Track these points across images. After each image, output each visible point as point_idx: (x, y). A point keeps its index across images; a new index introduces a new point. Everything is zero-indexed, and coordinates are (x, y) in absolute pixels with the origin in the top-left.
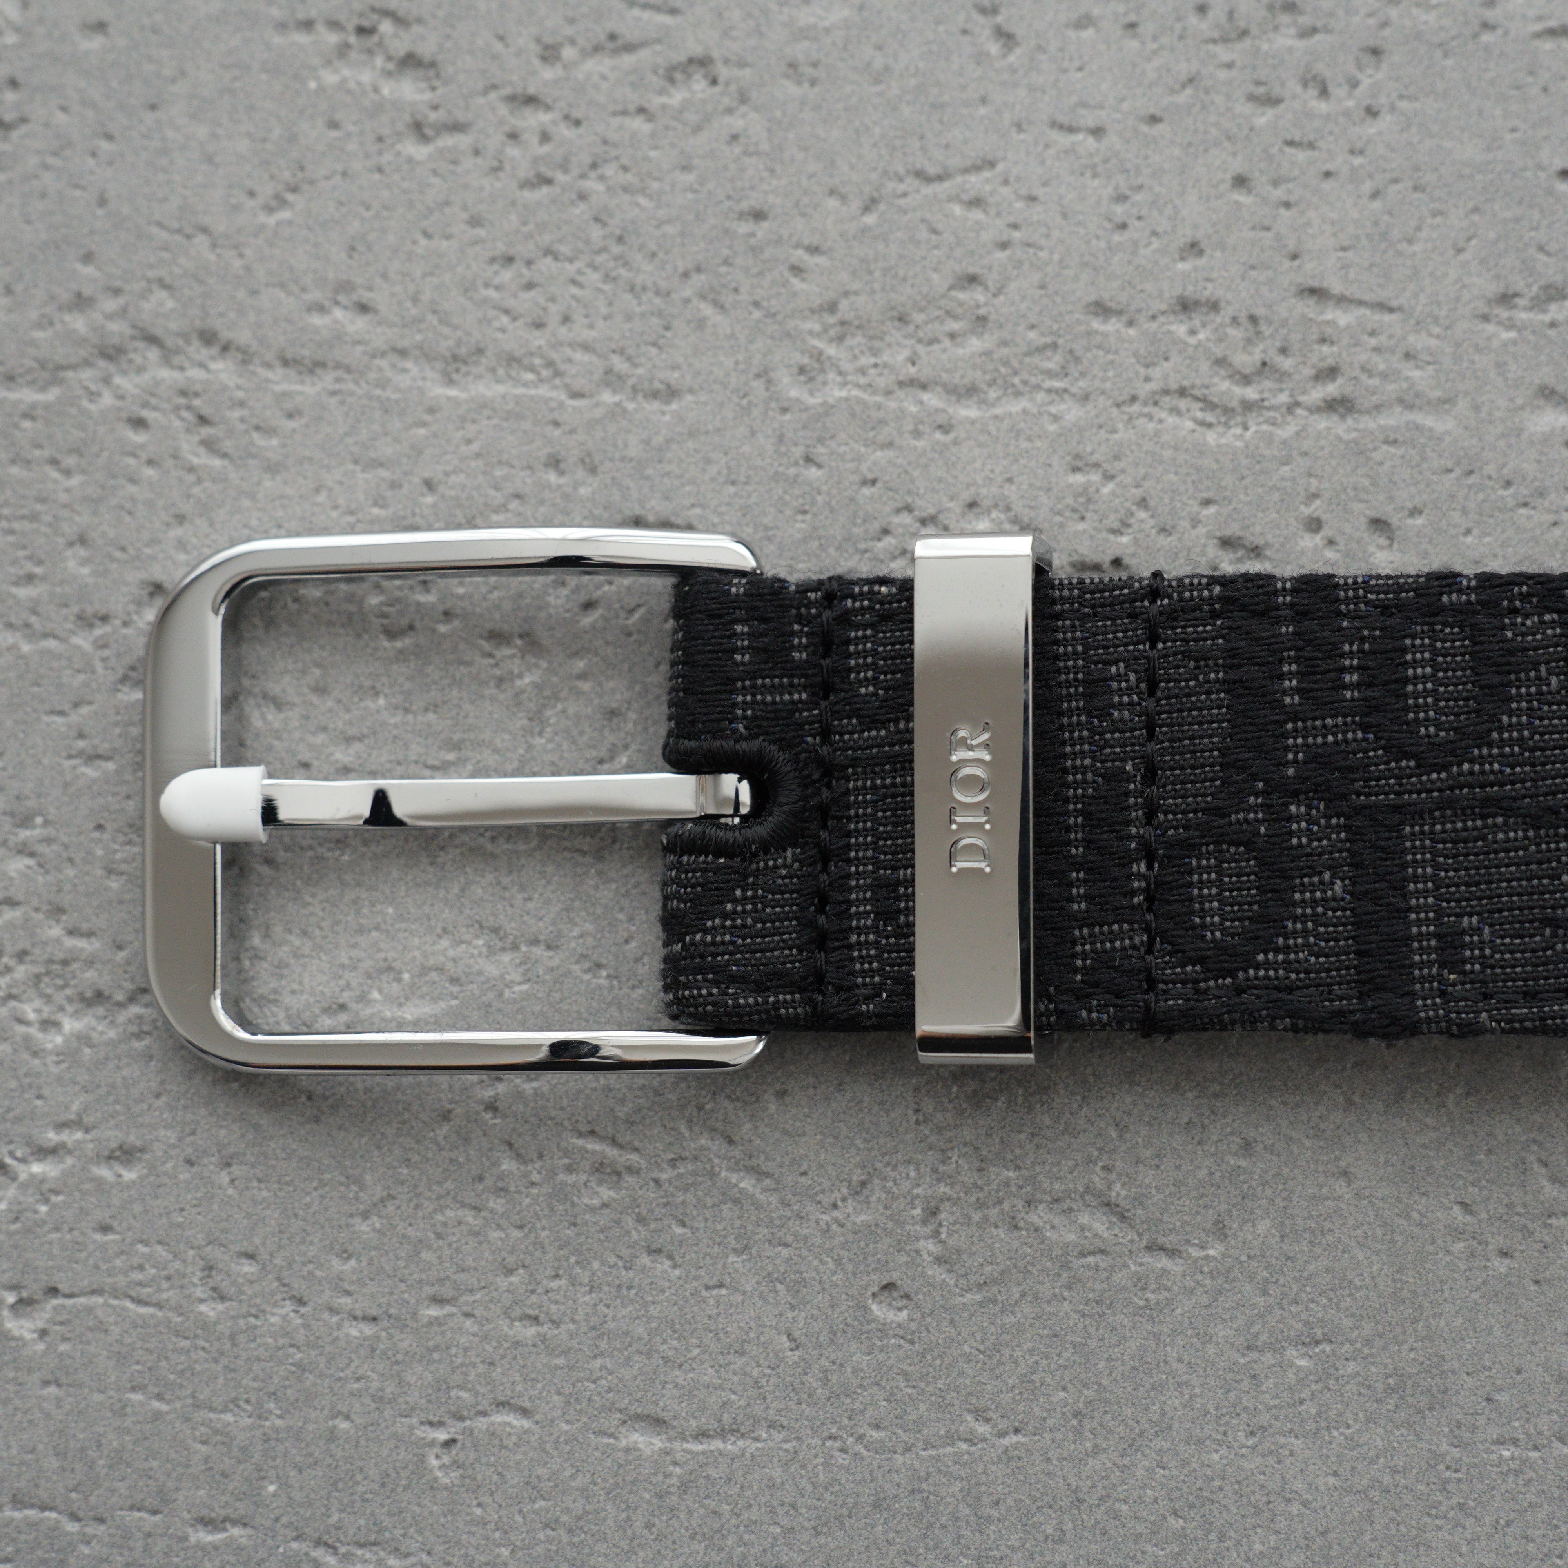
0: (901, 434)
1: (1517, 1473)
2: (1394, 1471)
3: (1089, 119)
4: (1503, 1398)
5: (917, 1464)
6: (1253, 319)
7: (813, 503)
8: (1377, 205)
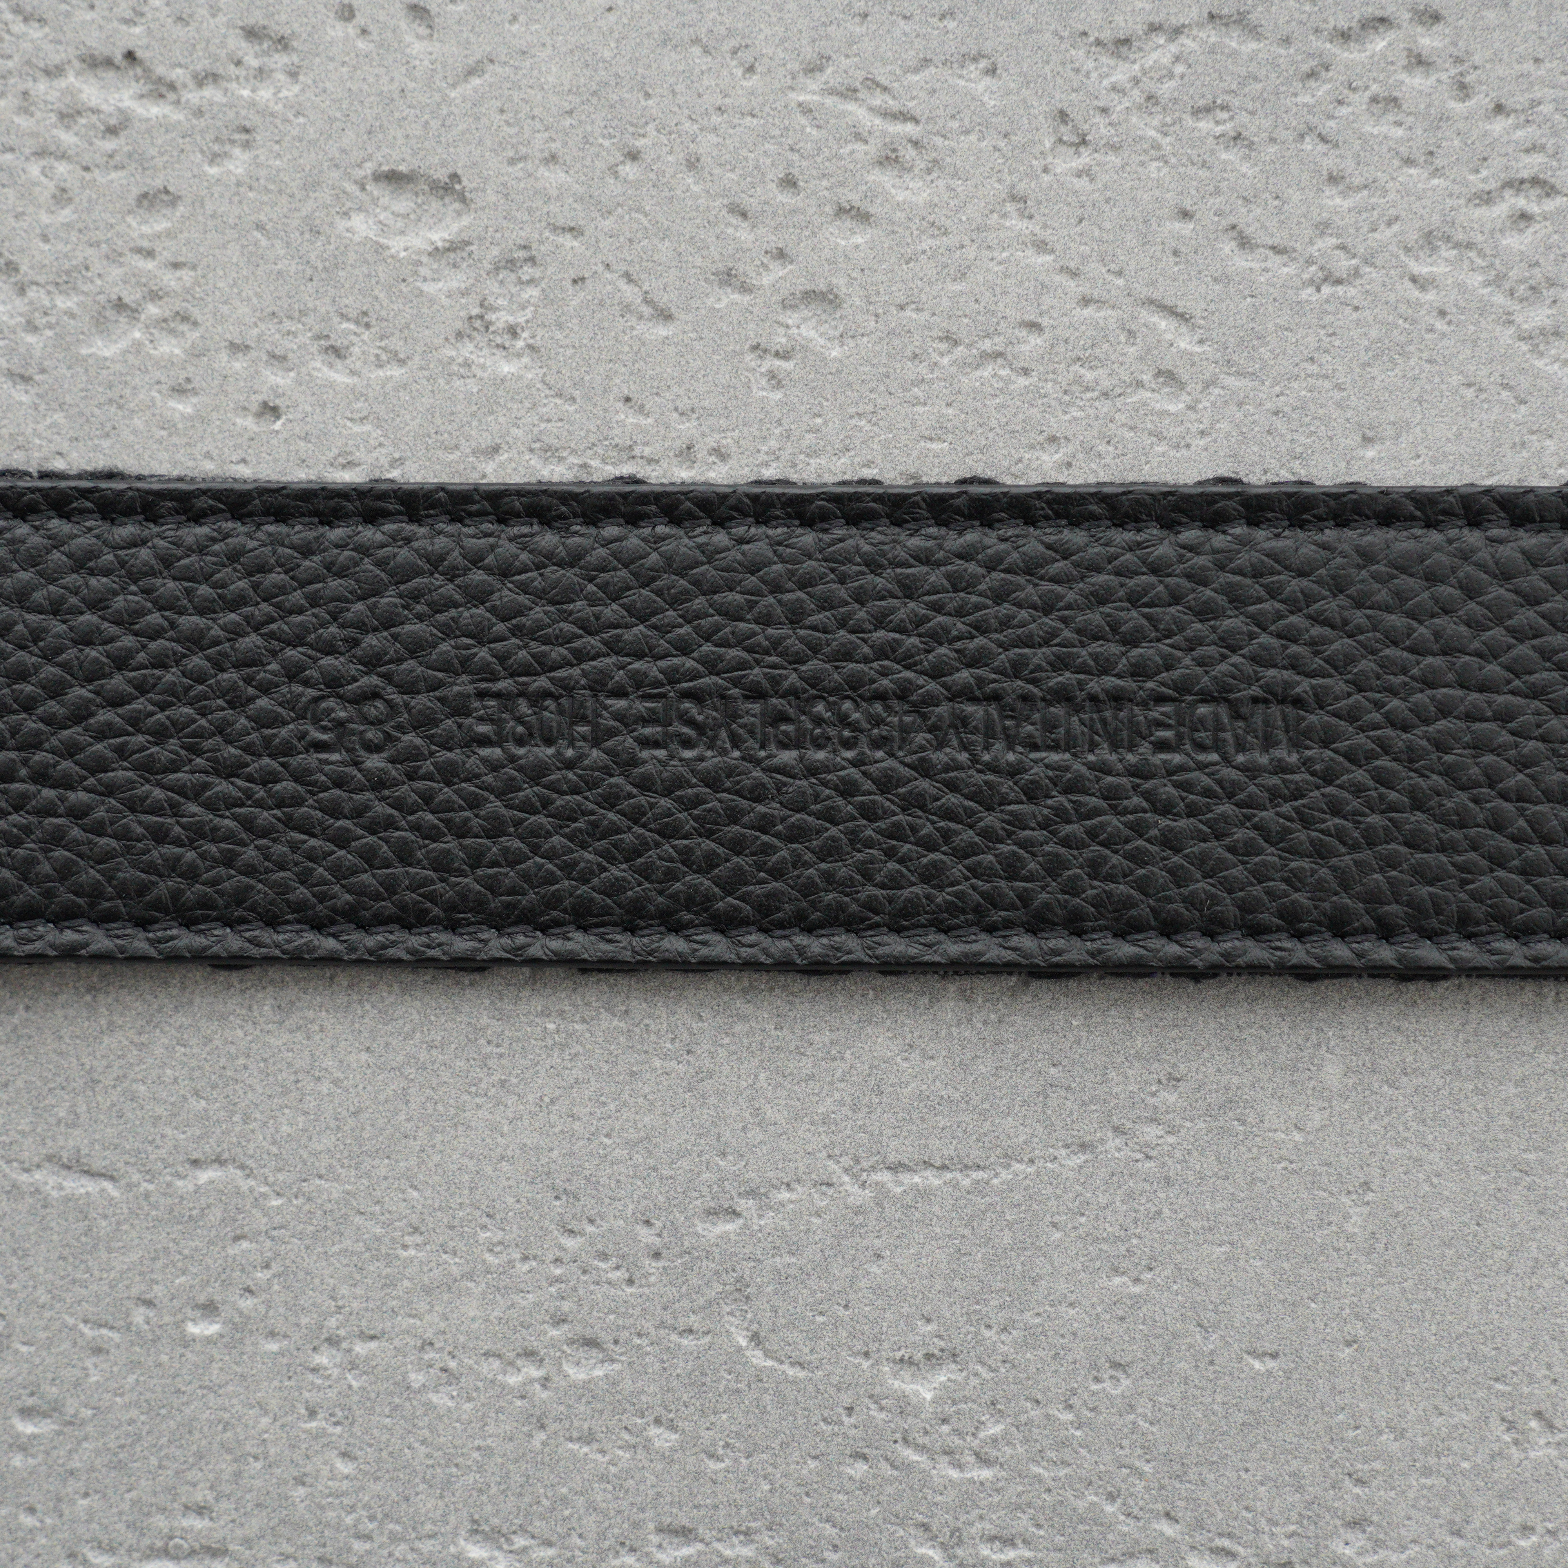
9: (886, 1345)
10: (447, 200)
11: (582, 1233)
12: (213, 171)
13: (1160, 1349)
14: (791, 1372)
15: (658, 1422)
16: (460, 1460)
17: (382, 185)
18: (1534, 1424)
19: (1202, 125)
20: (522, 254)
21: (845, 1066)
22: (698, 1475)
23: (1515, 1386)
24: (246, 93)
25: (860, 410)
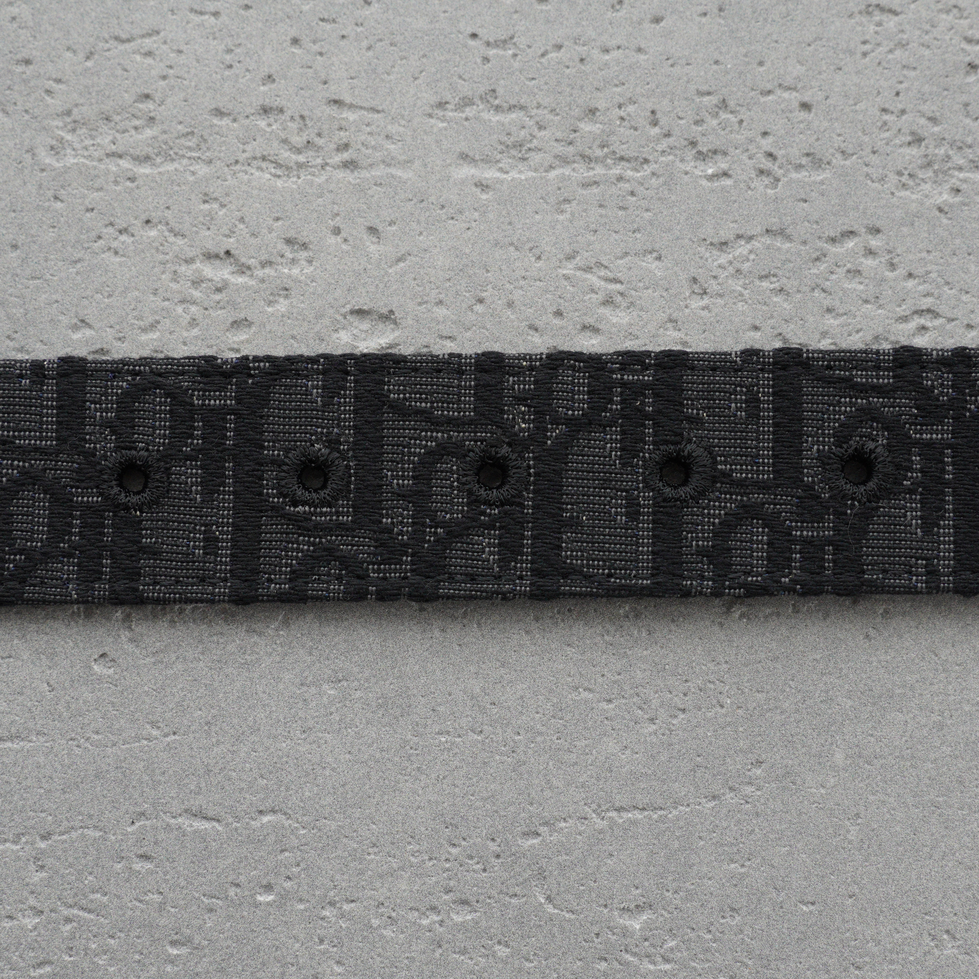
0: (107, 183)
1: (449, 750)
2: (382, 750)
3: (211, 7)
4: (441, 709)
5: (119, 753)
6: (302, 117)
7: (58, 222)
8: (370, 53)
9: (616, 901)
10: (387, 323)
11: (460, 846)
12: (270, 309)
13: (755, 901)
14: (567, 916)
15: (499, 943)
16: (398, 964)
17: (354, 316)
18: (945, 936)
19: (763, 284)
21: (593, 758)
22: (520, 970)
23: (935, 917)
24: (286, 271)
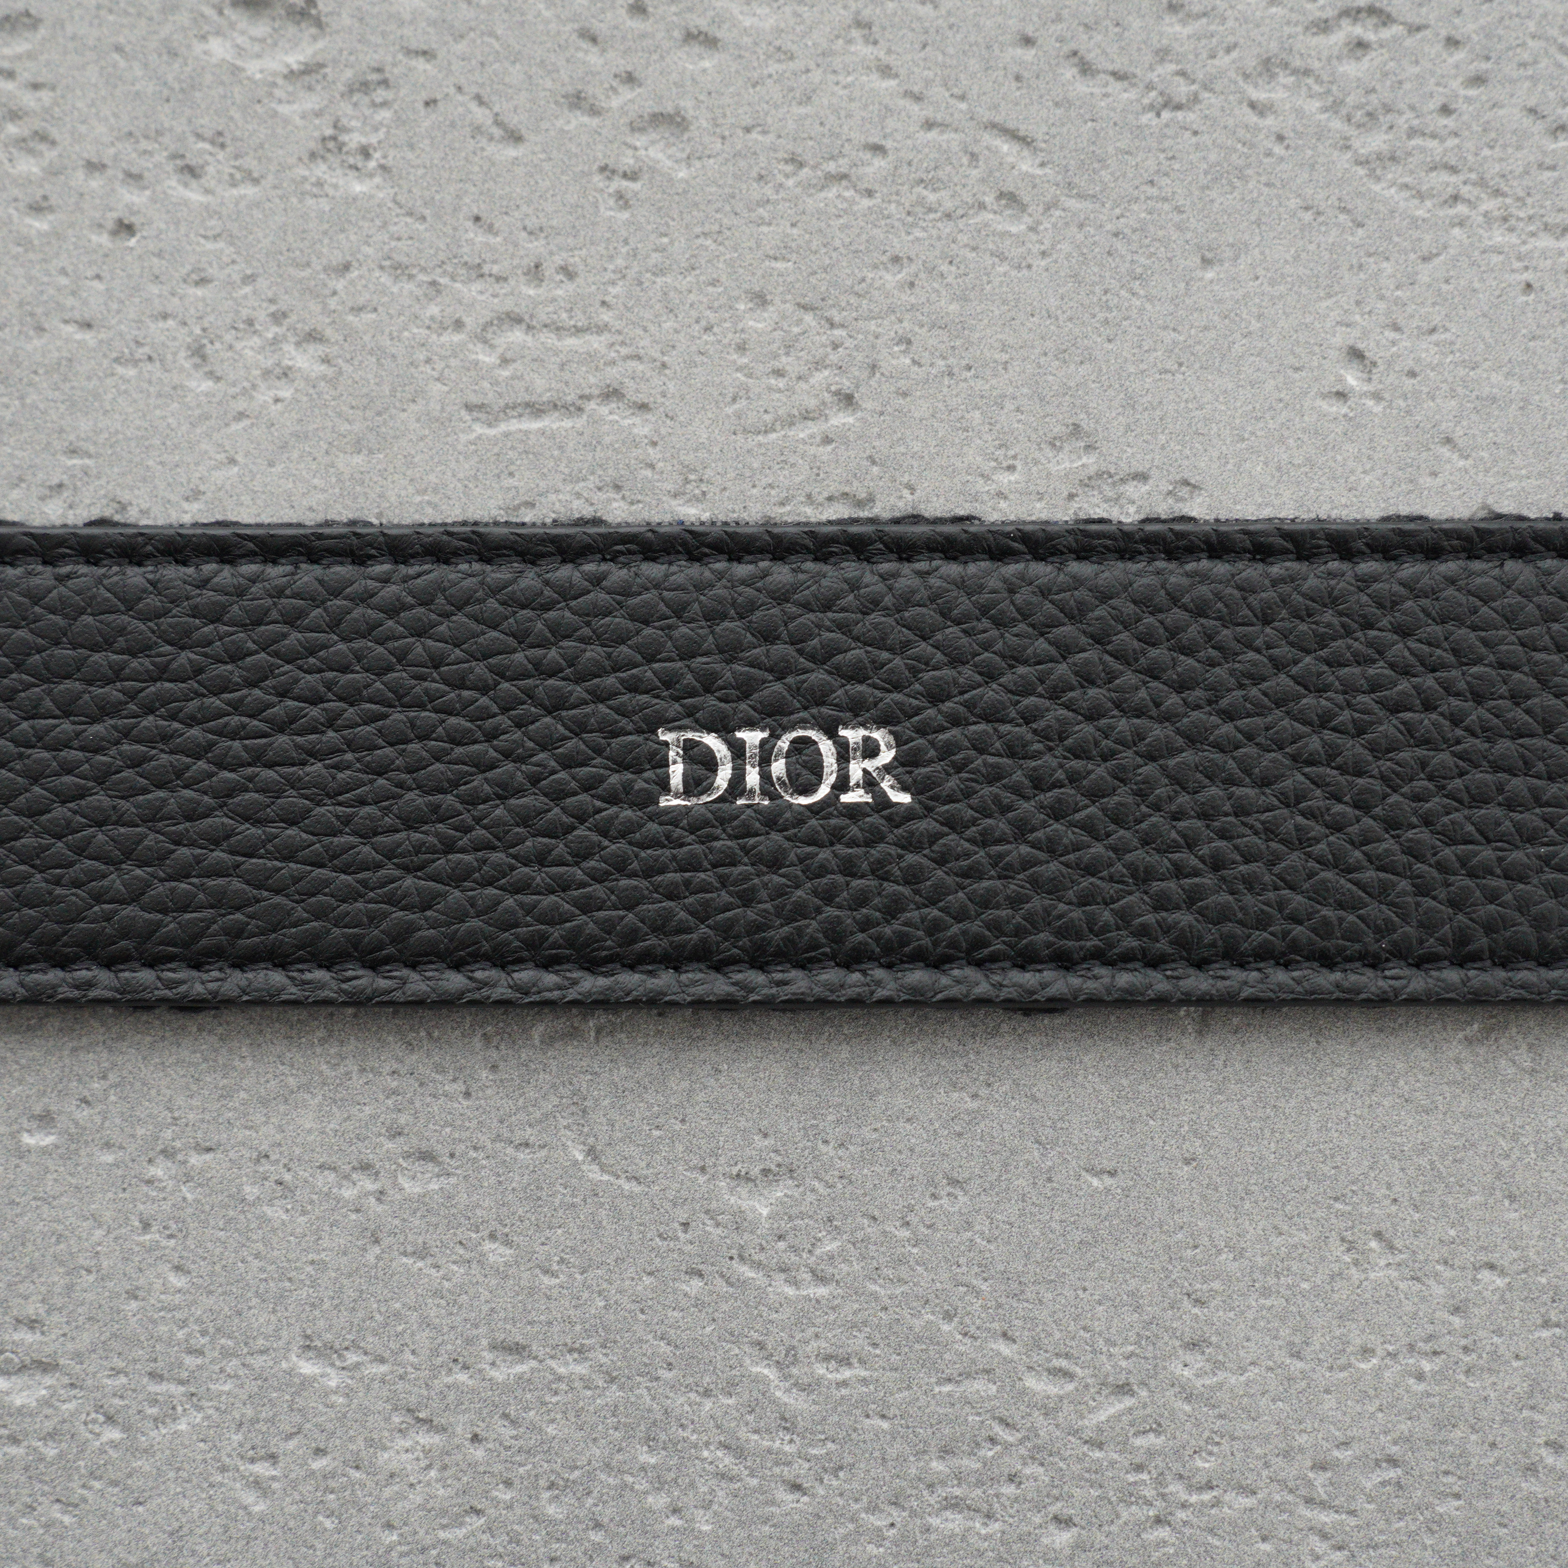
9: (722, 1160)
10: (303, 25)
11: (419, 1045)
13: (997, 1166)
14: (627, 1186)
15: (492, 1236)
16: (293, 1274)
17: (240, 11)
18: (1374, 1244)
20: (375, 77)
22: (532, 1291)
23: (1355, 1205)
25: (706, 229)
